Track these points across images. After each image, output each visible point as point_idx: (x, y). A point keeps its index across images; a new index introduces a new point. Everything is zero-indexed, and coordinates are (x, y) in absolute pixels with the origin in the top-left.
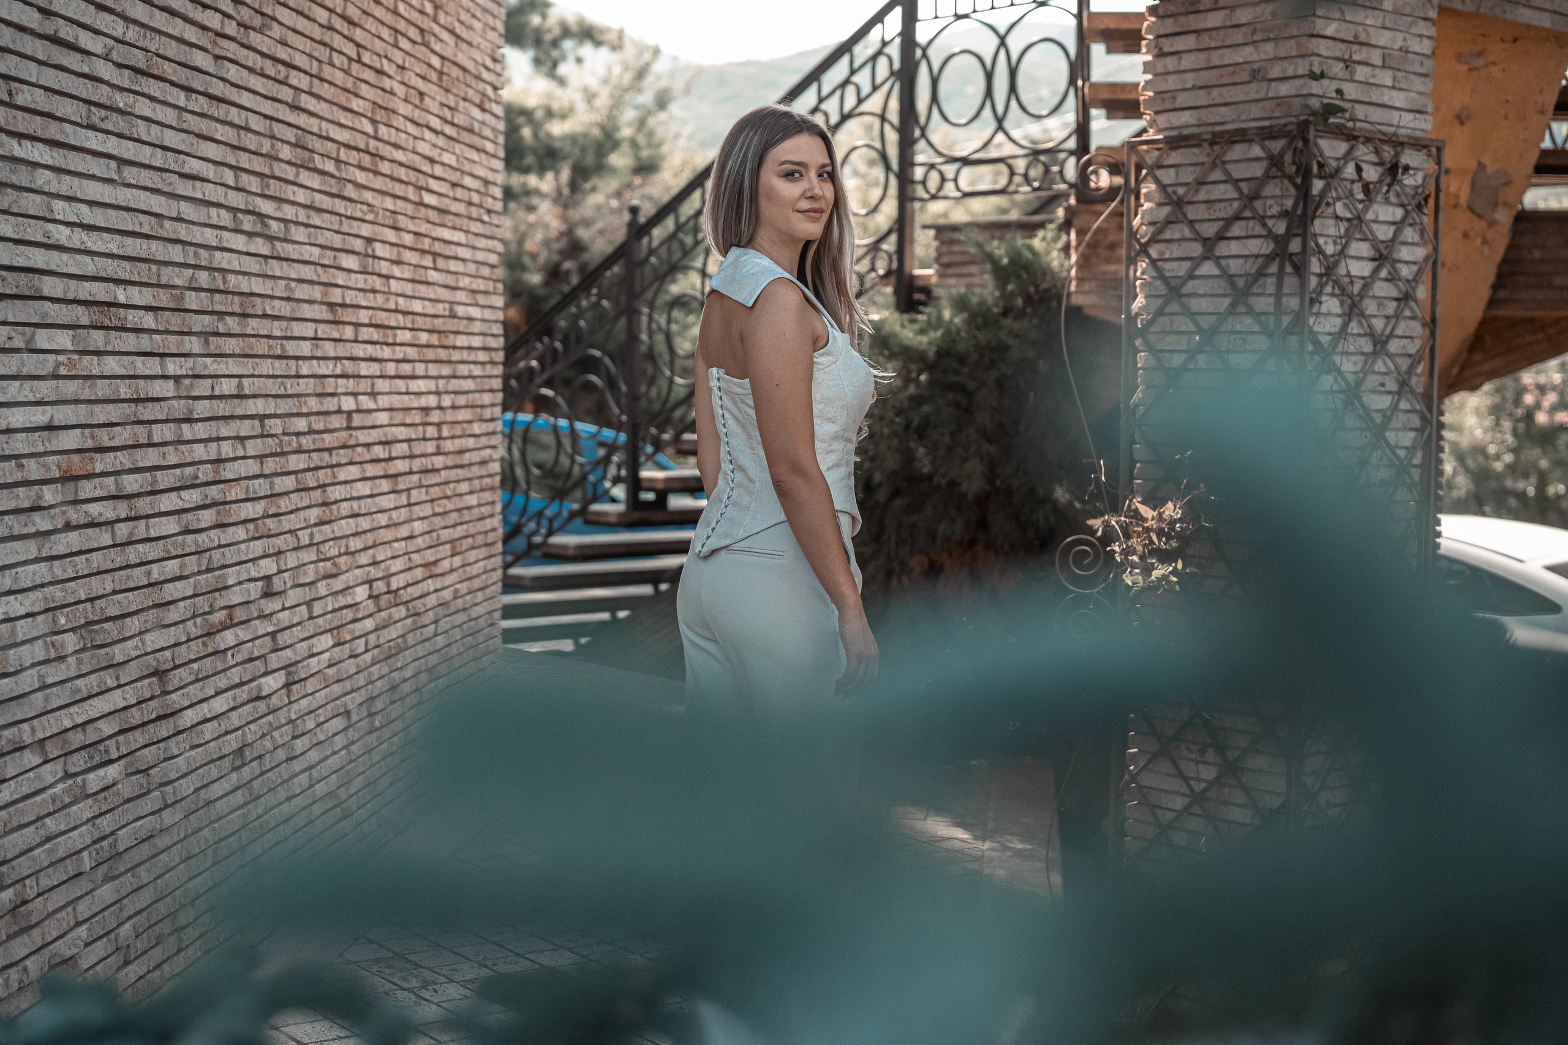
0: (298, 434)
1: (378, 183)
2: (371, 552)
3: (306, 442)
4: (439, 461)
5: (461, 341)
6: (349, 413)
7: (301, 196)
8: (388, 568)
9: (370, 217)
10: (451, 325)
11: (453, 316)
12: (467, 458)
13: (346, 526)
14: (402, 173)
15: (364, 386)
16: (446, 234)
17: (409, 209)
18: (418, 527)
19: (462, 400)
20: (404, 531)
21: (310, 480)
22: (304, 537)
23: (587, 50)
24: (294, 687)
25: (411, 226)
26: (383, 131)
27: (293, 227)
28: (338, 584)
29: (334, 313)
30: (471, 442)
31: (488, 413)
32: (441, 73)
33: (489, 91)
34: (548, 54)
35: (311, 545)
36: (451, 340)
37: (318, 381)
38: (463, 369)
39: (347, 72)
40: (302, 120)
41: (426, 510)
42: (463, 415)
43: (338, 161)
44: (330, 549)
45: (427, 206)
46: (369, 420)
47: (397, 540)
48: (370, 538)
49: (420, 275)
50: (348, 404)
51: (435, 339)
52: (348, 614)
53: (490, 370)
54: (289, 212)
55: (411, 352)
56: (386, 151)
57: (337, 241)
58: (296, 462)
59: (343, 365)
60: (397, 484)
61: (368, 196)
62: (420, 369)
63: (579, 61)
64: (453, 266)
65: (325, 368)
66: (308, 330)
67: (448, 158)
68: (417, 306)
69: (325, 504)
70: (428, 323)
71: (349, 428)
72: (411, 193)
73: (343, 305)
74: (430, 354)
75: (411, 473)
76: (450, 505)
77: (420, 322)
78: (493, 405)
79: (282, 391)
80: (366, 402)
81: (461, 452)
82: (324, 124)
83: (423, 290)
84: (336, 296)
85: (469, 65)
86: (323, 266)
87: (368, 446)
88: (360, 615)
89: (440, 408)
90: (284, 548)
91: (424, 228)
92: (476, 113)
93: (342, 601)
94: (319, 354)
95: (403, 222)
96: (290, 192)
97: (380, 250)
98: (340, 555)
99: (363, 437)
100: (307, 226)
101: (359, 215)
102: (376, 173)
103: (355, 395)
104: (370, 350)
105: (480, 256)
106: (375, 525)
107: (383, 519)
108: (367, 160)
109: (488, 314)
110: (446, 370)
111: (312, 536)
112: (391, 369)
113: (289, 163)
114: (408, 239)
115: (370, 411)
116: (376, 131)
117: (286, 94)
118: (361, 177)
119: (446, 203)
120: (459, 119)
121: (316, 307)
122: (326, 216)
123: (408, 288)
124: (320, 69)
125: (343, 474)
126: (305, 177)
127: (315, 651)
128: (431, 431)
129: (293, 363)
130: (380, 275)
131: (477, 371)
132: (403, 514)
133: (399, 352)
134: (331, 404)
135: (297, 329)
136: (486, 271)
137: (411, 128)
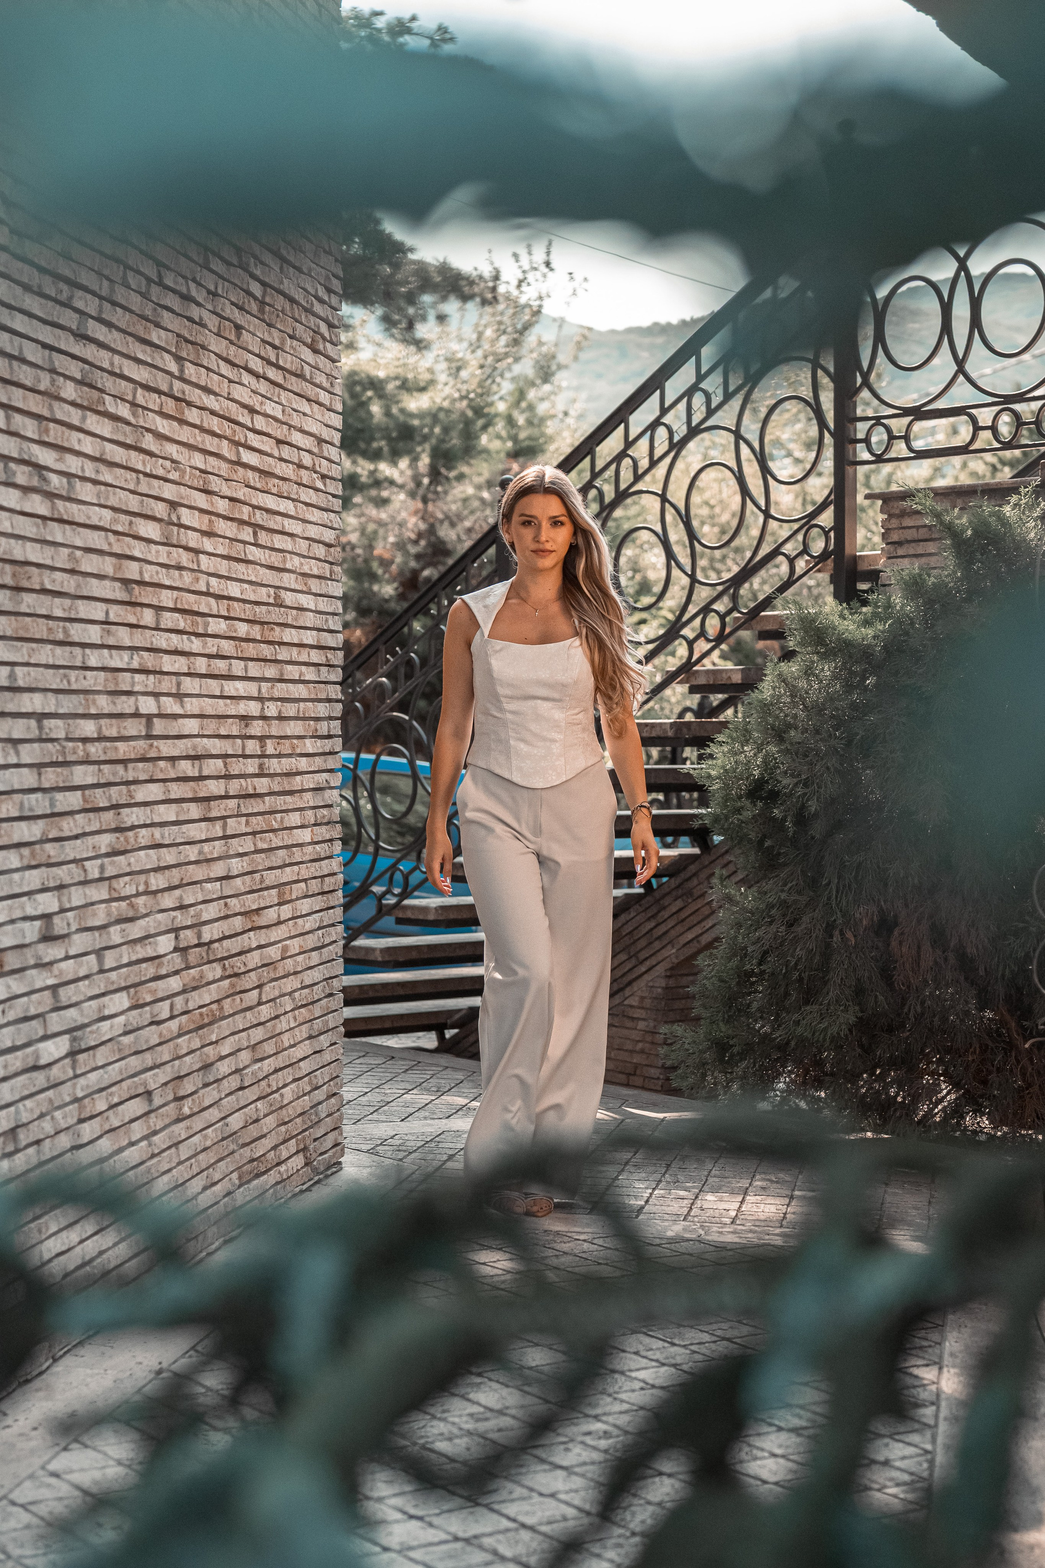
0: (85, 740)
1: (185, 434)
2: (177, 892)
3: (95, 750)
4: (262, 785)
5: (289, 635)
6: (149, 718)
7: (88, 445)
8: (198, 915)
9: (174, 476)
10: (276, 614)
11: (279, 604)
12: (297, 782)
13: (145, 859)
14: (214, 424)
15: (167, 684)
16: (270, 502)
17: (224, 468)
18: (236, 865)
19: (290, 710)
20: (218, 869)
21: (100, 798)
22: (93, 869)
23: (451, 307)
24: (81, 1057)
25: (226, 491)
26: (190, 371)
27: (78, 484)
28: (136, 930)
29: (130, 592)
30: (303, 764)
31: (323, 728)
32: (263, 303)
33: (324, 328)
34: (400, 310)
35: (101, 879)
36: (277, 634)
37: (109, 675)
38: (292, 672)
39: (145, 296)
40: (90, 352)
41: (247, 844)
42: (294, 728)
43: (134, 405)
44: (127, 887)
45: (246, 466)
46: (175, 727)
47: (209, 880)
48: (175, 876)
49: (237, 550)
50: (148, 705)
51: (256, 632)
52: (149, 970)
53: (325, 674)
54: (73, 464)
55: (227, 647)
56: (194, 395)
57: (133, 502)
58: (82, 775)
59: (142, 657)
60: (210, 810)
61: (172, 450)
62: (238, 667)
63: (442, 318)
64: (279, 542)
65: (119, 660)
66: (97, 611)
67: (270, 408)
68: (234, 589)
69: (118, 830)
70: (248, 611)
71: (149, 737)
72: (225, 449)
73: (141, 583)
74: (251, 650)
75: (227, 797)
76: (277, 842)
77: (238, 609)
78: (331, 718)
79: (64, 685)
80: (170, 705)
81: (289, 774)
82: (117, 359)
83: (240, 570)
84: (132, 570)
85: (299, 296)
86: (116, 533)
87: (172, 759)
88: (164, 972)
89: (264, 718)
90: (67, 880)
91: (241, 493)
92: (307, 354)
93: (141, 952)
94: (111, 641)
95: (215, 484)
96: (74, 440)
97: (187, 517)
98: (138, 894)
99: (167, 748)
100: (95, 482)
101: (160, 472)
102: (182, 422)
103: (156, 695)
104: (175, 641)
105: (313, 531)
106: (182, 859)
107: (192, 853)
108: (170, 406)
109: (323, 605)
110: (271, 672)
111: (102, 868)
112: (201, 665)
113: (73, 404)
114: (222, 506)
115: (175, 716)
116: (182, 371)
117: (69, 319)
118: (163, 426)
119: (268, 464)
120: (286, 361)
121: (107, 583)
122: (119, 471)
123: (223, 567)
124: (112, 290)
125: (142, 793)
126: (93, 423)
127: (107, 1012)
128: (252, 746)
129: (77, 651)
130: (187, 548)
131: (310, 674)
132: (217, 848)
133: (212, 645)
134: (126, 705)
135: (84, 609)
136: (320, 551)
137: (225, 369)
